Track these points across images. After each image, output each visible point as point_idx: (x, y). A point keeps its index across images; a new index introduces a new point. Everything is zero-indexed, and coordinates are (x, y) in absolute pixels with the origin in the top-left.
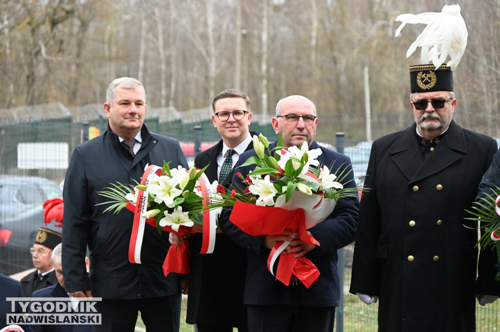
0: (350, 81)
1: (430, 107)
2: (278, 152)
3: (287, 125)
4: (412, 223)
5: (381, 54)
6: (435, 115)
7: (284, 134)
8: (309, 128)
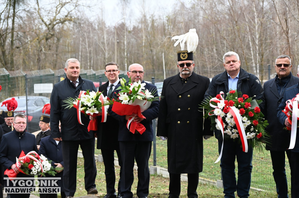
0: (157, 58)
1: (185, 66)
2: (130, 84)
3: (133, 75)
4: (179, 109)
5: (168, 48)
6: (187, 69)
7: (132, 78)
8: (141, 76)
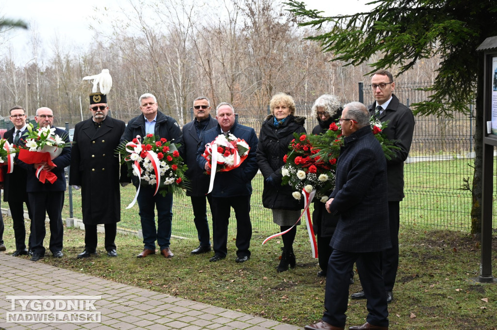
0: (74, 102)
1: (99, 109)
2: (38, 130)
3: (41, 120)
4: (93, 156)
5: (86, 91)
6: (101, 112)
7: (40, 123)
8: (51, 120)
